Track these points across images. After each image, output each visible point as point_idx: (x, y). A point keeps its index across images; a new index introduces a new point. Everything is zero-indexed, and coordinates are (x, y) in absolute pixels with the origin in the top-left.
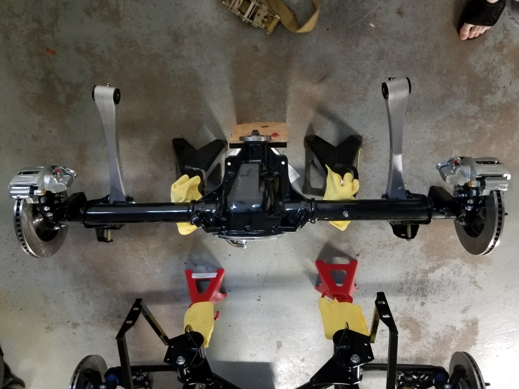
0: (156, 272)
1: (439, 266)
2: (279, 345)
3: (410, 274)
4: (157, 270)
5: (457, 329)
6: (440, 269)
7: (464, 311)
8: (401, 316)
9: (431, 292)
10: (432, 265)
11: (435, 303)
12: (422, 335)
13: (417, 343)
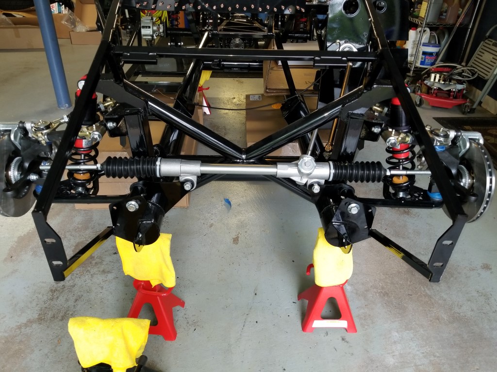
0: (397, 332)
1: (19, 327)
2: (236, 240)
3: (60, 318)
4: (396, 334)
5: (31, 253)
6: (18, 324)
7: (14, 271)
8: (89, 269)
9: (43, 295)
10: (28, 329)
11: (43, 282)
12: (73, 248)
13: (82, 240)
